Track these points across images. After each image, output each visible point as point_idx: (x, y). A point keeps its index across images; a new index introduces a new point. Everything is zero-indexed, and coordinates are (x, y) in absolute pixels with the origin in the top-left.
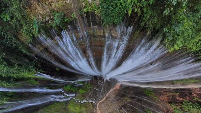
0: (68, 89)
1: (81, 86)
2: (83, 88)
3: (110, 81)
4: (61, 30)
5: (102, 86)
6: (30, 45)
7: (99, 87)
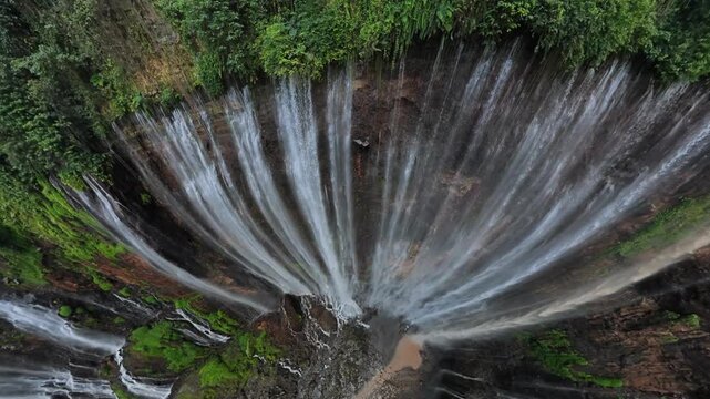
0: (146, 349)
1: (220, 344)
2: (224, 356)
3: (367, 326)
4: (172, 109)
5: (324, 351)
6: (114, 125)
7: (306, 356)
